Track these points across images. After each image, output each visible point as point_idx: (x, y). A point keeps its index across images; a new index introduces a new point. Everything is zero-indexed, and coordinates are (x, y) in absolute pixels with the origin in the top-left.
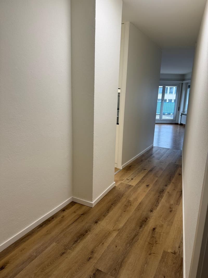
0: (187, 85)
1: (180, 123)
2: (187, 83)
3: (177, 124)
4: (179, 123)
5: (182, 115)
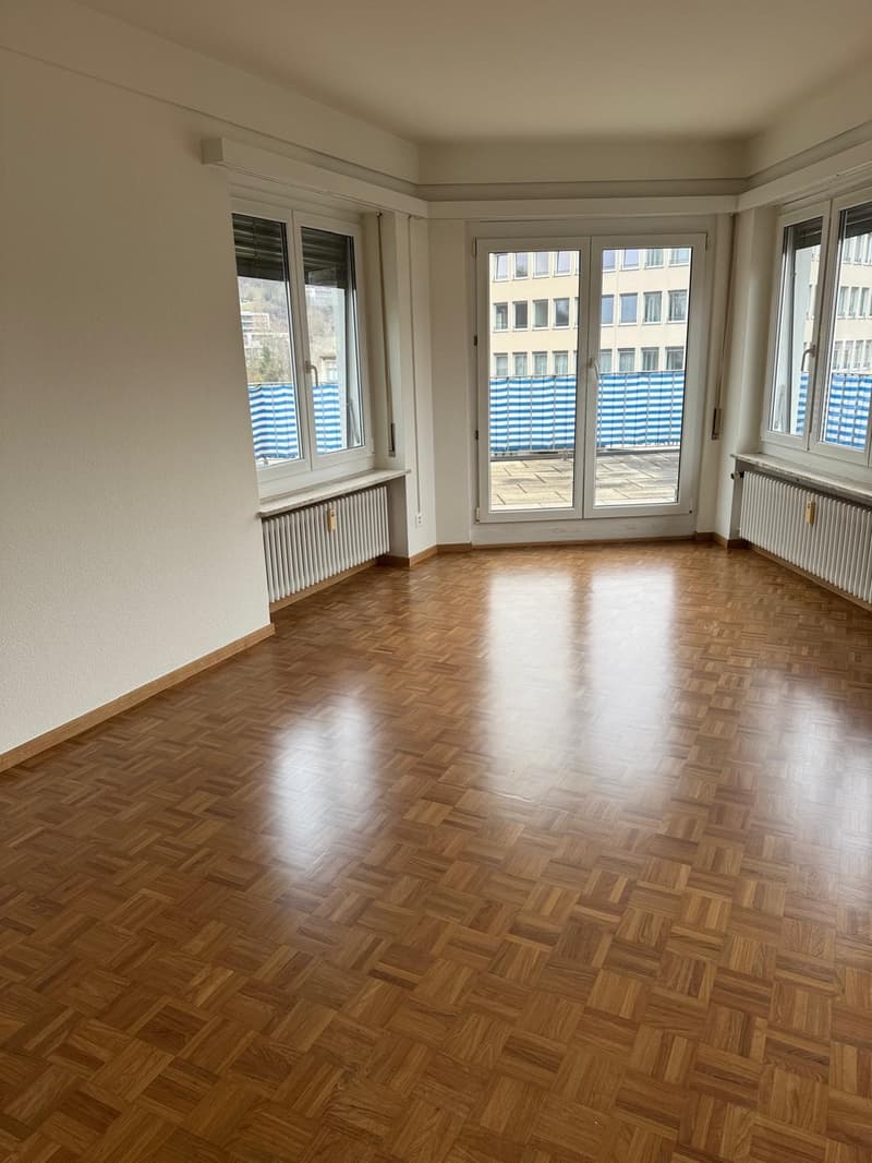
0: (774, 223)
1: (735, 531)
2: (775, 210)
3: (709, 540)
4: (726, 534)
5: (747, 474)
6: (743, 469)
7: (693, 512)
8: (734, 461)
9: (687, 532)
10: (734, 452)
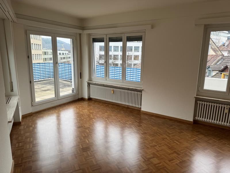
0: (89, 37)
2: (89, 34)
5: (91, 85)
6: (89, 84)
7: (78, 94)
8: (87, 83)
9: (77, 98)
10: (87, 81)
